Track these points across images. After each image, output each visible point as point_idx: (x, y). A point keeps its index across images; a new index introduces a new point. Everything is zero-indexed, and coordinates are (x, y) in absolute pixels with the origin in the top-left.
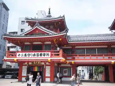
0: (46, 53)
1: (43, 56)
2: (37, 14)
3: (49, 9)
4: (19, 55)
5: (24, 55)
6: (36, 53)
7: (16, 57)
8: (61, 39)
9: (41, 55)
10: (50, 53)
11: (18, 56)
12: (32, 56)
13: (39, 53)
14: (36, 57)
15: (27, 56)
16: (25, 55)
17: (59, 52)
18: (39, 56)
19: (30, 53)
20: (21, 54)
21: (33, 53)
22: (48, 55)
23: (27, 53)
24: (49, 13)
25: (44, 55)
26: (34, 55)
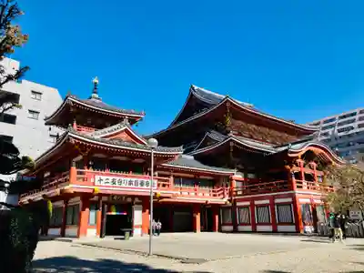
4: (101, 180)
5: (110, 181)
6: (134, 180)
9: (142, 184)
10: (156, 182)
12: (127, 185)
13: (139, 180)
14: (134, 186)
15: (117, 185)
16: (114, 182)
18: (139, 186)
19: (123, 179)
20: (104, 178)
21: (128, 179)
23: (118, 178)
25: (147, 185)
26: (130, 183)
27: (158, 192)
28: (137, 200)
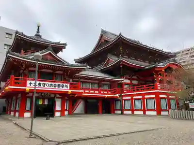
0: (64, 84)
1: (61, 88)
3: (39, 27)
4: (31, 84)
5: (37, 84)
6: (53, 83)
7: (26, 86)
9: (59, 86)
10: (69, 85)
11: (28, 85)
12: (48, 86)
13: (57, 84)
14: (53, 88)
16: (39, 85)
18: (57, 87)
19: (46, 83)
20: (33, 82)
21: (50, 83)
22: (66, 86)
23: (42, 83)
24: (38, 32)
25: (63, 87)
26: (51, 85)
27: (70, 91)
28: (58, 96)
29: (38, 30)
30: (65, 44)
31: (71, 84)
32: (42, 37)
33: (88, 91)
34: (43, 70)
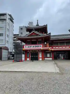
0: (40, 45)
1: (38, 47)
2: (29, 24)
5: (28, 47)
6: (34, 46)
7: (24, 48)
8: (47, 38)
10: (42, 45)
11: (25, 48)
12: (32, 47)
13: (36, 46)
16: (29, 47)
17: (46, 45)
21: (33, 46)
22: (41, 46)
24: (38, 24)
25: (39, 47)
26: (34, 47)
27: (42, 48)
28: (40, 51)
29: (38, 22)
30: (47, 25)
31: (43, 45)
32: (39, 25)
33: (55, 48)
34: (33, 40)
